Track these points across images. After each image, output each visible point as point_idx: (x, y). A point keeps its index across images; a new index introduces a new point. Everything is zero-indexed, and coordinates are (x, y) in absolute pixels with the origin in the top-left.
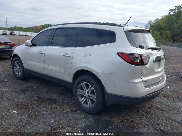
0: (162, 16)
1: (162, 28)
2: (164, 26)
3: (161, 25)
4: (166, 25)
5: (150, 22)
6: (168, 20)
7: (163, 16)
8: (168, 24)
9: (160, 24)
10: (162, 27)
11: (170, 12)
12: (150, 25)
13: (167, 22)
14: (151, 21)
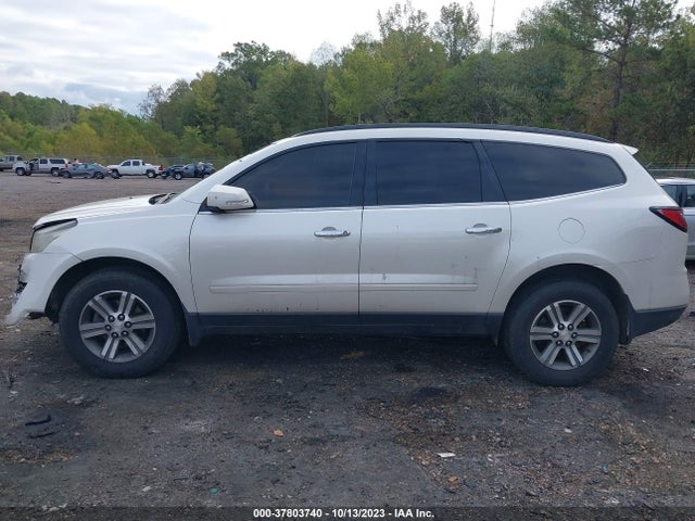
0: (198, 74)
1: (202, 117)
2: (210, 108)
3: (198, 104)
4: (214, 106)
5: (155, 92)
6: (218, 90)
7: (201, 73)
8: (220, 101)
9: (195, 101)
10: (203, 113)
11: (223, 61)
12: (157, 101)
13: (218, 95)
14: (160, 89)
